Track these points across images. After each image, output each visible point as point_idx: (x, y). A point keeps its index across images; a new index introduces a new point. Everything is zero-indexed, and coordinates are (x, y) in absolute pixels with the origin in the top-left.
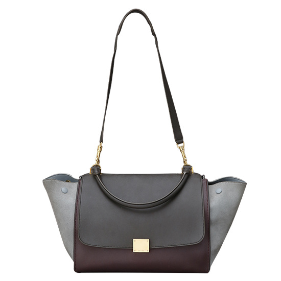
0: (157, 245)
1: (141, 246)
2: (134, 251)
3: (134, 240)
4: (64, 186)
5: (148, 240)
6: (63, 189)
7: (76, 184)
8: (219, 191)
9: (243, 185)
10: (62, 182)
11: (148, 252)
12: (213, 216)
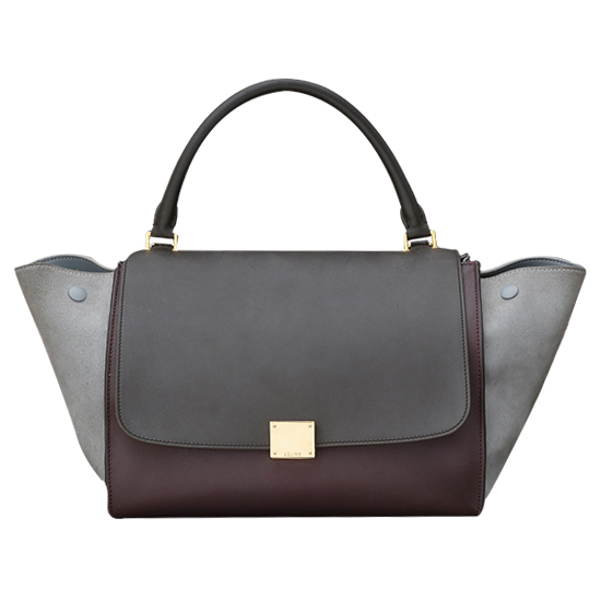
0: (336, 438)
1: (292, 440)
2: (272, 456)
3: (272, 424)
4: (76, 282)
5: (313, 423)
6: (75, 292)
7: (110, 278)
8: (510, 291)
9: (578, 274)
10: (70, 273)
11: (313, 456)
12: (493, 360)
